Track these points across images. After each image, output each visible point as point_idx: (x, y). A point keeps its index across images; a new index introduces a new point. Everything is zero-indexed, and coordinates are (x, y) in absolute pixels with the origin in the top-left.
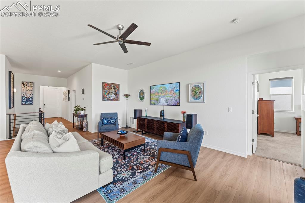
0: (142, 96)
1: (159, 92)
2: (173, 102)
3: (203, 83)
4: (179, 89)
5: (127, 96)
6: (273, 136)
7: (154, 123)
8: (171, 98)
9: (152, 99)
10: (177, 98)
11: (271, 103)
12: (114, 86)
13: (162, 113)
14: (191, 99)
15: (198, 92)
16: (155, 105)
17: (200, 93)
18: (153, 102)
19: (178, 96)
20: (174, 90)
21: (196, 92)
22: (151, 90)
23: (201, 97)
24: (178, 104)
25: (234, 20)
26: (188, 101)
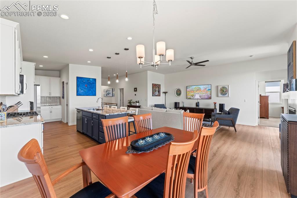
0: (179, 93)
1: (195, 90)
2: (206, 97)
3: (228, 86)
4: (210, 88)
5: (165, 93)
6: (268, 119)
7: (194, 110)
8: (204, 94)
9: (188, 95)
10: (209, 95)
11: (267, 97)
12: (158, 86)
13: (197, 104)
14: (220, 95)
15: (225, 90)
16: (190, 99)
17: (226, 91)
18: (188, 97)
19: (210, 93)
20: (207, 89)
21: (223, 91)
22: (188, 89)
23: (227, 94)
24: (210, 98)
25: (251, 56)
26: (218, 96)
